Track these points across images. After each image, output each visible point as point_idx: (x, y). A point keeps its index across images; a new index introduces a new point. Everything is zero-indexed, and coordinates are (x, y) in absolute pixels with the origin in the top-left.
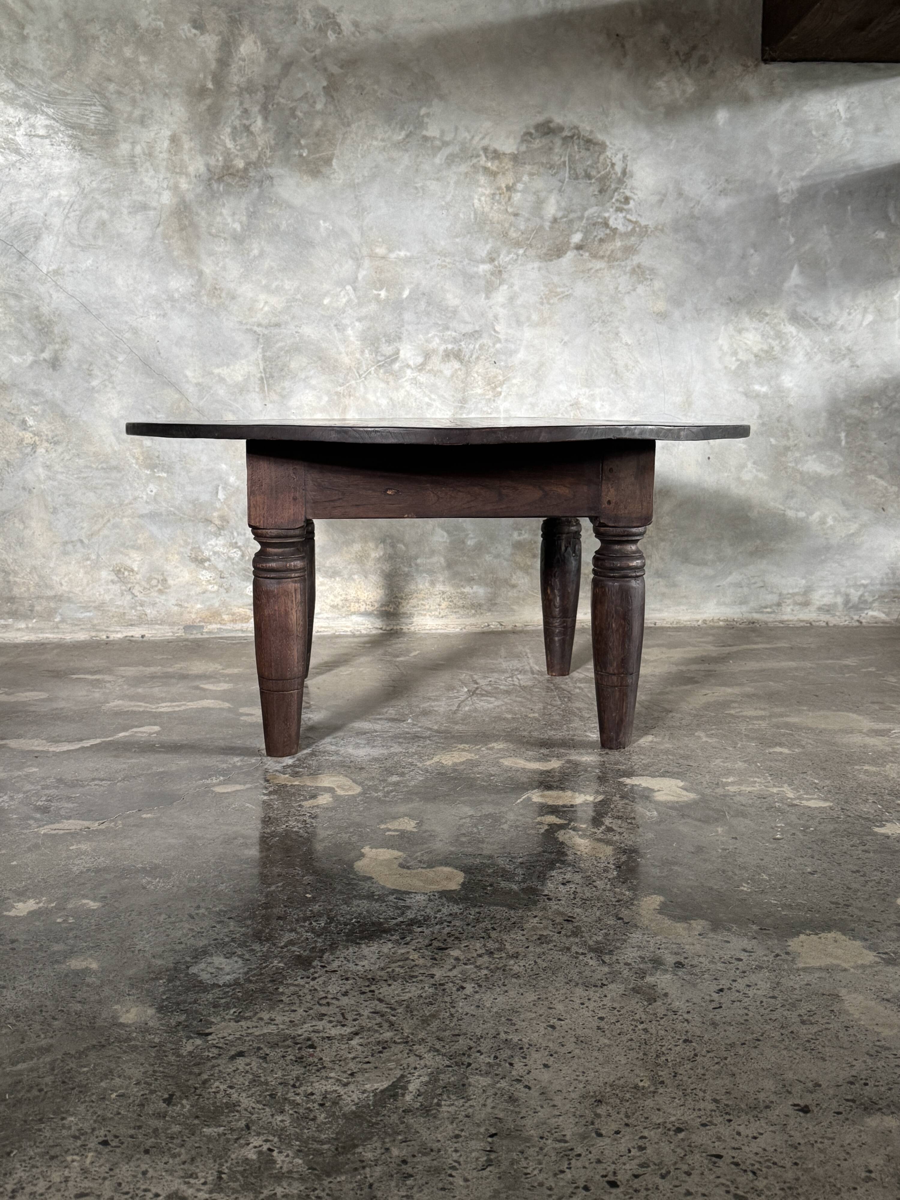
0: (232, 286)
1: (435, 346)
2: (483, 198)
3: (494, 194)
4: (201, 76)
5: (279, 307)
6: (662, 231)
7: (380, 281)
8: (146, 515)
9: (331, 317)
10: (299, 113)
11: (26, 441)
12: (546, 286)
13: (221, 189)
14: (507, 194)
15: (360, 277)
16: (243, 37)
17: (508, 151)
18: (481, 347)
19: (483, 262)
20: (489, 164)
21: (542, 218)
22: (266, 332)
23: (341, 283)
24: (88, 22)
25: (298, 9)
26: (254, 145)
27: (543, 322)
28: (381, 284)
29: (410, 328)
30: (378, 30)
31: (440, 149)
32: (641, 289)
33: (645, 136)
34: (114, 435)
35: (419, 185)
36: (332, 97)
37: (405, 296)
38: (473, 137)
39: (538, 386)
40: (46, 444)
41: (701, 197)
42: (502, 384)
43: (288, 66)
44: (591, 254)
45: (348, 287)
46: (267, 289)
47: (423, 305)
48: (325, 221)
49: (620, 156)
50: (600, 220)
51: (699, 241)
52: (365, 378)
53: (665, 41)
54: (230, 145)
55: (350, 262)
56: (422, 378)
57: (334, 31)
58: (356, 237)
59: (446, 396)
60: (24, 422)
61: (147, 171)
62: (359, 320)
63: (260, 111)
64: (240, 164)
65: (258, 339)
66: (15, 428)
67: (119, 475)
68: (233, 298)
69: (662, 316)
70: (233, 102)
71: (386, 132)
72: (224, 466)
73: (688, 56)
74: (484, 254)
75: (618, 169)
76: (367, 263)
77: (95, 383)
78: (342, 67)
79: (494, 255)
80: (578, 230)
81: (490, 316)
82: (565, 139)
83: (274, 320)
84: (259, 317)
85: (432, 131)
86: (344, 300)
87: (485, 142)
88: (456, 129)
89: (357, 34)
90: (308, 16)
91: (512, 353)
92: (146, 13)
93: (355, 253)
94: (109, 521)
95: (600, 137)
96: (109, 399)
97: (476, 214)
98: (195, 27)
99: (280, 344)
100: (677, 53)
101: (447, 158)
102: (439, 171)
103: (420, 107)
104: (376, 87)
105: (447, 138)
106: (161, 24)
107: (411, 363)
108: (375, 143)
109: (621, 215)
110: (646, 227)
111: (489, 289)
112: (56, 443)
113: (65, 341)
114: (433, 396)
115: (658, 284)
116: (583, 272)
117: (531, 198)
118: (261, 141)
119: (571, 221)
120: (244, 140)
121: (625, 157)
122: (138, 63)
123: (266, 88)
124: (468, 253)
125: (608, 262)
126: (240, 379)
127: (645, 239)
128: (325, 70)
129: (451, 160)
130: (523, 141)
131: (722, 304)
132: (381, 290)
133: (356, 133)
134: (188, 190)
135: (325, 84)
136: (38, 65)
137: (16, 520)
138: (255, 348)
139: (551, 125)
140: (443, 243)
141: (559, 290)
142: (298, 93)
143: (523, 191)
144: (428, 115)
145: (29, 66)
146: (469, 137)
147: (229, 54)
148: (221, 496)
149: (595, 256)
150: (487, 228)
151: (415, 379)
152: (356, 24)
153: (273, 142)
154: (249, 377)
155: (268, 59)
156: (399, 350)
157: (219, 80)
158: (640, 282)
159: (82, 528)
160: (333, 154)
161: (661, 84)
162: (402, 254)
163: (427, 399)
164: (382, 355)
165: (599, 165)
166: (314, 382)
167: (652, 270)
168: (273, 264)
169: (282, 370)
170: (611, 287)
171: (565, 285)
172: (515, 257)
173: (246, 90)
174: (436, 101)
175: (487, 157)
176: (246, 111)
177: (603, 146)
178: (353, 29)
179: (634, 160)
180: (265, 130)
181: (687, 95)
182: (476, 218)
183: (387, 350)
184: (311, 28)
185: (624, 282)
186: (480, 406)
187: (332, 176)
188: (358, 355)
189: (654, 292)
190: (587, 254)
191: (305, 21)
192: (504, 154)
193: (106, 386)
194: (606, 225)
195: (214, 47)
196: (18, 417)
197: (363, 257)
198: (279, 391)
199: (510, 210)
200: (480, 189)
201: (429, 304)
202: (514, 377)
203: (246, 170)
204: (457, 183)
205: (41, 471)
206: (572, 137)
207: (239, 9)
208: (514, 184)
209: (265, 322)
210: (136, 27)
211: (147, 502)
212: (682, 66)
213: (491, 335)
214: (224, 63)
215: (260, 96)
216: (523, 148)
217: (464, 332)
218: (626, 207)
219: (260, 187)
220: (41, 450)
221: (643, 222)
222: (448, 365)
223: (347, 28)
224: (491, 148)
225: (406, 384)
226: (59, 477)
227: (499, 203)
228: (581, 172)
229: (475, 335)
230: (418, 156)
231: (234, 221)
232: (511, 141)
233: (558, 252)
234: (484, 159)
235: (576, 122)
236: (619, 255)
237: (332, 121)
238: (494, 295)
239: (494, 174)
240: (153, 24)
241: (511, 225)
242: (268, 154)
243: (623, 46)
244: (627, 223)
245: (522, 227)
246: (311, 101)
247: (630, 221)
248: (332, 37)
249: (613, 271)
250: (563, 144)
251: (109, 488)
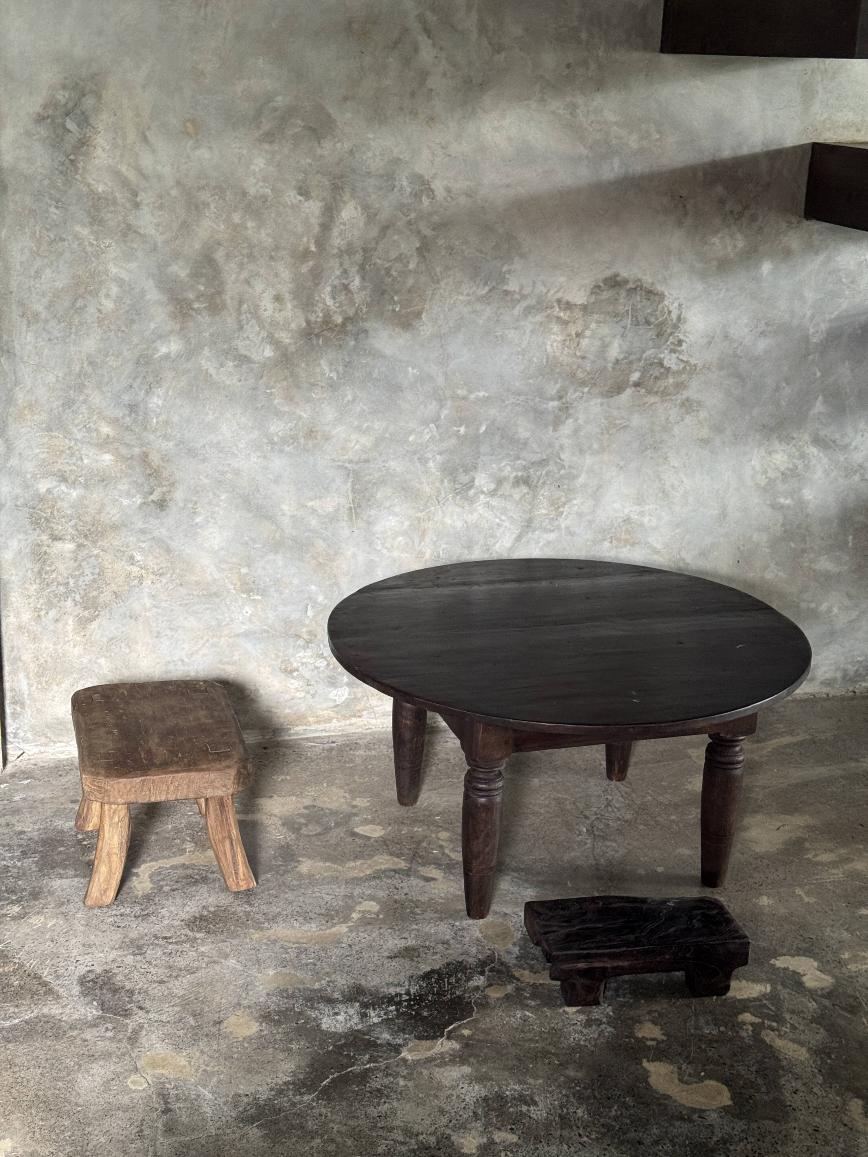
0: (327, 428)
1: (507, 474)
2: (555, 344)
3: (565, 340)
4: (305, 239)
5: (369, 445)
6: (709, 368)
7: (460, 418)
8: (242, 634)
9: (414, 453)
10: (394, 273)
11: (133, 574)
12: (606, 418)
13: (320, 342)
14: (576, 340)
15: (442, 417)
16: (345, 203)
17: (579, 302)
18: (547, 474)
19: (552, 399)
20: (562, 314)
21: (606, 360)
22: (356, 467)
23: (425, 423)
24: (199, 189)
25: (396, 176)
26: (352, 302)
27: (602, 450)
28: (461, 421)
29: (484, 458)
30: (468, 195)
31: (519, 301)
32: (688, 419)
33: (699, 286)
34: (215, 565)
35: (498, 334)
36: (424, 257)
37: (481, 431)
38: (548, 291)
39: (595, 505)
40: (152, 576)
41: (744, 338)
42: (563, 505)
43: (385, 229)
44: (647, 390)
45: (432, 425)
46: (358, 429)
47: (497, 438)
48: (413, 368)
49: (676, 304)
50: (656, 361)
51: (739, 376)
52: (444, 504)
53: (722, 202)
54: (329, 302)
55: (434, 403)
56: (494, 502)
57: (428, 197)
58: (441, 381)
59: (515, 516)
60: (132, 558)
61: (252, 327)
62: (440, 454)
63: (358, 272)
64: (339, 320)
65: (348, 475)
66: (123, 563)
67: (217, 600)
68: (328, 439)
69: (705, 442)
70: (334, 263)
71: (471, 288)
72: (313, 588)
73: (741, 214)
74: (553, 392)
75: (674, 316)
76: (449, 404)
77: (198, 520)
78: (433, 230)
79: (563, 393)
80: (636, 370)
81: (557, 446)
82: (630, 290)
83: (364, 456)
84: (350, 455)
85: (512, 286)
86: (428, 437)
87: (559, 295)
88: (534, 283)
89: (449, 199)
90: (405, 183)
91: (573, 477)
92: (255, 181)
93: (439, 395)
94: (208, 641)
95: (659, 288)
96: (211, 533)
97: (548, 358)
98: (301, 194)
99: (367, 478)
100: (731, 212)
101: (525, 309)
102: (518, 320)
103: (503, 265)
104: (464, 247)
105: (525, 292)
106: (268, 191)
107: (485, 489)
108: (461, 298)
109: (674, 356)
110: (695, 365)
111: (557, 423)
112: (161, 575)
113: (172, 484)
114: (503, 518)
115: (703, 414)
116: (639, 406)
117: (597, 343)
118: (358, 298)
119: (631, 363)
120: (343, 298)
121: (680, 305)
122: (246, 228)
123: (364, 250)
124: (540, 392)
125: (662, 397)
126: (331, 509)
127: (694, 376)
128: (419, 232)
129: (528, 311)
130: (592, 293)
131: (756, 430)
132: (461, 426)
133: (445, 290)
134: (290, 344)
135: (418, 245)
136: (151, 230)
137: (123, 645)
138: (345, 482)
139: (618, 279)
140: (517, 384)
141: (618, 422)
142: (393, 254)
143: (591, 337)
144: (509, 271)
145: (142, 232)
146: (545, 291)
147: (332, 219)
148: (310, 613)
149: (649, 392)
150: (558, 370)
151: (488, 503)
152: (448, 190)
153: (368, 299)
154: (338, 509)
155: (367, 224)
156: (474, 478)
157: (321, 242)
158: (688, 413)
159: (183, 649)
160: (423, 309)
161: (716, 240)
162: (481, 394)
163: (497, 520)
164: (459, 484)
165: (658, 313)
166: (397, 509)
167: (699, 403)
168: (365, 407)
169: (369, 500)
170: (663, 418)
171: (622, 418)
172: (581, 395)
173: (346, 252)
174: (517, 259)
175: (560, 308)
176: (345, 271)
177: (662, 296)
178: (446, 194)
179: (688, 307)
180: (363, 288)
181: (738, 250)
182: (547, 362)
183: (464, 478)
184: (407, 193)
185: (674, 413)
186: (544, 524)
187: (421, 328)
188: (437, 485)
189: (699, 421)
190: (644, 390)
191: (402, 187)
192: (576, 305)
193: (209, 522)
194: (661, 364)
195: (317, 212)
196: (126, 554)
197: (445, 399)
198: (365, 518)
199: (578, 354)
200: (552, 336)
201: (503, 437)
202: (575, 499)
203: (344, 324)
204: (532, 332)
205: (147, 602)
206: (635, 289)
207: (342, 176)
208: (583, 331)
209: (356, 459)
210: (244, 194)
211: (242, 623)
212: (735, 224)
213: (556, 463)
214: (326, 227)
215: (358, 257)
216: (592, 299)
217: (533, 460)
218: (679, 349)
219: (356, 340)
220: (147, 582)
221: (693, 362)
222: (517, 490)
223: (440, 192)
224: (564, 300)
225: (479, 508)
226: (163, 604)
227: (569, 348)
228: (641, 319)
229: (543, 463)
230: (499, 308)
231: (331, 371)
232: (582, 293)
233: (619, 389)
234: (557, 309)
235: (640, 275)
236: (671, 389)
237: (424, 279)
238: (561, 428)
239: (566, 323)
240: (261, 191)
241: (578, 367)
242: (365, 310)
243: (685, 206)
244: (679, 362)
245: (588, 369)
246: (405, 261)
247: (682, 361)
248: (426, 202)
249: (665, 405)
250: (628, 295)
251: (208, 611)
